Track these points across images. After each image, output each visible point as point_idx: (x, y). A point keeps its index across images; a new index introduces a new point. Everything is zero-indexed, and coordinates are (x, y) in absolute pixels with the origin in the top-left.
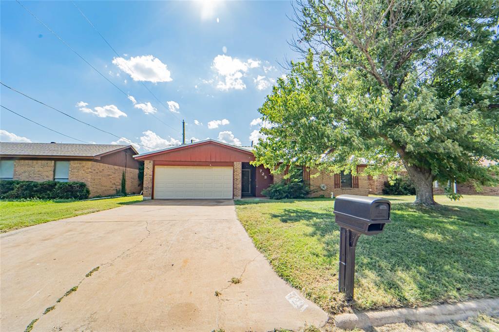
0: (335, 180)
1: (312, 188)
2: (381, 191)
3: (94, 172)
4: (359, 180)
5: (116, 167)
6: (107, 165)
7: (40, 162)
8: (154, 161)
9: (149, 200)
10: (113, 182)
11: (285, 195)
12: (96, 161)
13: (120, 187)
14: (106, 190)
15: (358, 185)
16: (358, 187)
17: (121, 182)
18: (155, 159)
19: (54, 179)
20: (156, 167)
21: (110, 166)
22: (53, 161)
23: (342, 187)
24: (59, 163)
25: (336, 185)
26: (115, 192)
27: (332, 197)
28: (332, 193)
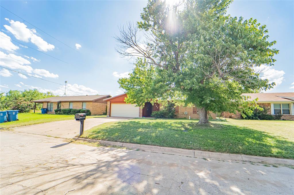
0: (193, 109)
1: (179, 113)
3: (93, 106)
5: (103, 104)
6: (99, 103)
7: (79, 103)
8: (111, 102)
9: (109, 117)
10: (102, 110)
12: (94, 102)
13: (105, 112)
14: (98, 113)
17: (105, 110)
18: (111, 101)
19: (82, 109)
21: (100, 104)
22: (82, 103)
24: (84, 103)
26: (103, 114)
27: (189, 119)
28: (190, 117)
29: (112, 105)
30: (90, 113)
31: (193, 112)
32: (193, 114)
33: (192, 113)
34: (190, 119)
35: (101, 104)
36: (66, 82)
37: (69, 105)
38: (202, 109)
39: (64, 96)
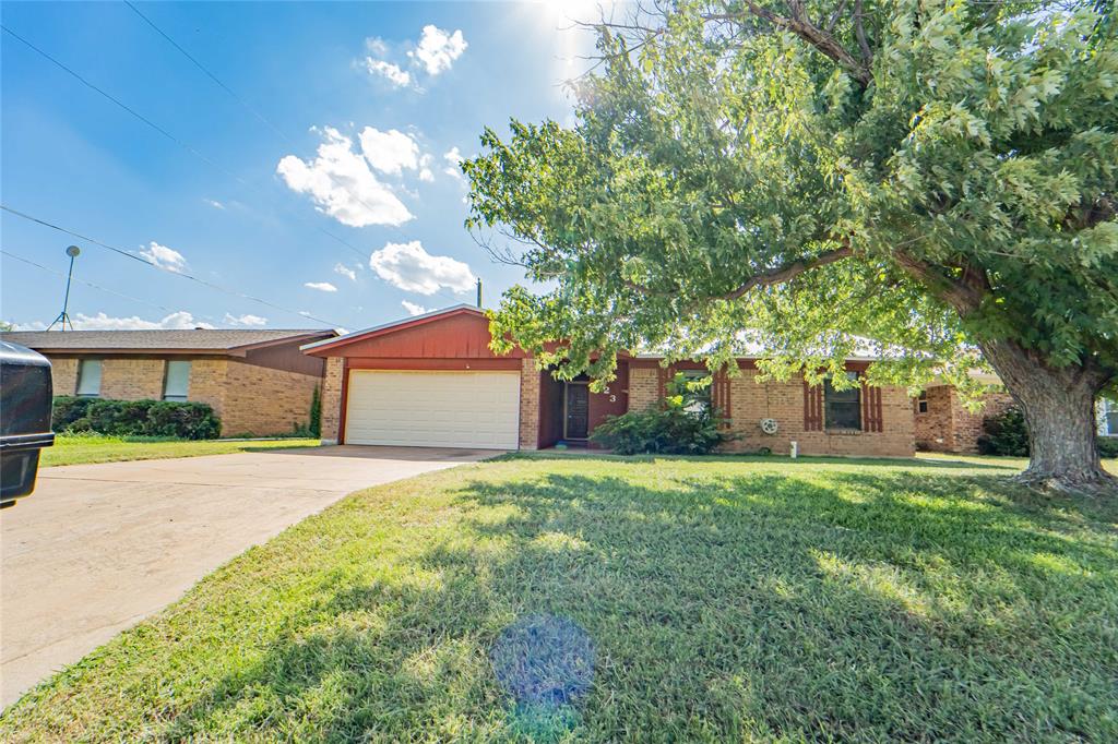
0: (806, 407)
1: (736, 426)
2: (975, 445)
3: (236, 383)
4: (883, 408)
5: (296, 376)
6: (269, 370)
7: (141, 362)
8: (348, 359)
9: (332, 445)
10: (287, 406)
11: (644, 443)
12: (238, 359)
13: (307, 419)
14: (266, 423)
15: (880, 423)
16: (880, 430)
17: (309, 407)
18: (351, 353)
19: (164, 397)
20: (351, 371)
21: (279, 372)
22: (163, 361)
23: (827, 425)
24: (175, 365)
25: (810, 421)
26: (291, 429)
27: (794, 454)
28: (794, 443)
29: (357, 377)
30: (215, 424)
31: (807, 419)
32: (807, 429)
33: (801, 426)
34: (798, 456)
35: (284, 373)
36: (73, 251)
37: (80, 374)
38: (1070, 389)
39: (58, 327)
